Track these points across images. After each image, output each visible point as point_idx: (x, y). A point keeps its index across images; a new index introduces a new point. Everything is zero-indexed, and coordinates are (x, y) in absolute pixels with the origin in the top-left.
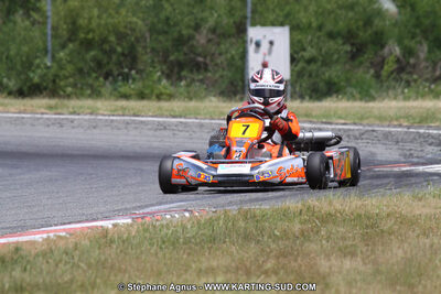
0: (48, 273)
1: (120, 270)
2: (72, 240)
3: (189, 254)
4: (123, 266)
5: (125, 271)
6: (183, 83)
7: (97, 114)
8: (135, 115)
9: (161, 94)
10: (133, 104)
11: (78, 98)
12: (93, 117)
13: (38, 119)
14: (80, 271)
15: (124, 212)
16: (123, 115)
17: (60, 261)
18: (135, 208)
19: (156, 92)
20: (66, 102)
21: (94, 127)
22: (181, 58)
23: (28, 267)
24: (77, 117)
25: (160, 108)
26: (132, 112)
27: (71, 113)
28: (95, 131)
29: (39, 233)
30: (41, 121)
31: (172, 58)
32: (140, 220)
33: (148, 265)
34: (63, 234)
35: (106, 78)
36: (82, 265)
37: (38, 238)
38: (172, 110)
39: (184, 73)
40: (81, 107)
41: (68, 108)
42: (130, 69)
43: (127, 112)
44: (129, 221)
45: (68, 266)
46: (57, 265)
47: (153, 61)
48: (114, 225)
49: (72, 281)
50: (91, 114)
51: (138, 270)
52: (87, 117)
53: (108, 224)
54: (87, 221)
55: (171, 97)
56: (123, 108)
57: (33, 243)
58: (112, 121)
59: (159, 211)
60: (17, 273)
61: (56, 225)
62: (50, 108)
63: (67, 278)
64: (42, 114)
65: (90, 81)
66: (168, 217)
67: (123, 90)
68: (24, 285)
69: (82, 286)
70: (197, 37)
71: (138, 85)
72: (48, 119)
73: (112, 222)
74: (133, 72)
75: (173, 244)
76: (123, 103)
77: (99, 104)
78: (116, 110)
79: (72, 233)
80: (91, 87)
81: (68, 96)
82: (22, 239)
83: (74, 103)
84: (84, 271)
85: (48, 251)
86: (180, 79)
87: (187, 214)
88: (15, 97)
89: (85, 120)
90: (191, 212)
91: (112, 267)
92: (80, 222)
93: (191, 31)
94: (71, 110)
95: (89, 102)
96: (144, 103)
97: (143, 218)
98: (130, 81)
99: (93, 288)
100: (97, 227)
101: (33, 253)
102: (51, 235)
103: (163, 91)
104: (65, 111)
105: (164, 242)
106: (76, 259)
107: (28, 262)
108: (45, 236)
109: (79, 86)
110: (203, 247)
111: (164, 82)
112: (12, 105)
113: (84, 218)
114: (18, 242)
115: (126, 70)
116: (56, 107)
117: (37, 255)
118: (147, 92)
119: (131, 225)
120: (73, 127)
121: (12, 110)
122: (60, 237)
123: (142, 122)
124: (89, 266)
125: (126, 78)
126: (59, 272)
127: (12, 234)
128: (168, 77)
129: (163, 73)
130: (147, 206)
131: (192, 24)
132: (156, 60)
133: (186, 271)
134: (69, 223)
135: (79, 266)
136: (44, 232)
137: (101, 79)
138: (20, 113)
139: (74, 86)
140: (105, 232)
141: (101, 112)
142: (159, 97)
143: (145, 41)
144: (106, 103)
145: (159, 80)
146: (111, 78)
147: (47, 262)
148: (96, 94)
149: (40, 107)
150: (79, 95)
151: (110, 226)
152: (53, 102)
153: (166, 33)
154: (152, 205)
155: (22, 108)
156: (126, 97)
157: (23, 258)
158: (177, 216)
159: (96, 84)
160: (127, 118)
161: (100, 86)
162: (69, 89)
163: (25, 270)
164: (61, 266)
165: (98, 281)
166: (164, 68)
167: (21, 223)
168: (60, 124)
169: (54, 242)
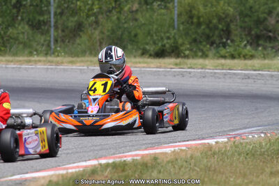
0: (175, 173)
1: (220, 172)
2: (190, 152)
3: (264, 162)
4: (222, 170)
5: (223, 174)
6: (260, 48)
7: (206, 69)
8: (230, 69)
9: (246, 55)
10: (229, 62)
11: (193, 58)
12: (203, 70)
13: (168, 71)
14: (195, 173)
15: (222, 134)
16: (223, 69)
17: (182, 166)
18: (229, 131)
19: (243, 53)
20: (186, 61)
21: (204, 77)
22: (258, 32)
23: (162, 170)
24: (192, 70)
25: (246, 65)
26: (228, 67)
27: (189, 68)
28: (203, 80)
29: (169, 147)
30: (170, 73)
31: (253, 32)
33: (238, 170)
34: (184, 148)
36: (196, 168)
37: (168, 150)
38: (254, 66)
39: (261, 42)
40: (196, 64)
41: (187, 64)
42: (227, 40)
43: (225, 67)
44: (226, 140)
45: (187, 170)
46: (180, 169)
47: (241, 35)
48: (216, 142)
50: (202, 68)
51: (231, 173)
52: (200, 70)
53: (212, 142)
54: (199, 139)
55: (252, 57)
56: (223, 65)
57: (166, 153)
58: (215, 73)
59: (245, 133)
60: (155, 174)
61: (179, 142)
62: (176, 64)
64: (171, 68)
65: (202, 47)
66: (250, 137)
67: (223, 52)
70: (269, 19)
71: (230, 50)
72: (175, 72)
73: (215, 140)
74: (229, 41)
75: (253, 155)
76: (223, 61)
77: (207, 62)
78: (217, 66)
79: (189, 147)
80: (202, 51)
81: (186, 57)
82: (158, 151)
83: (190, 61)
85: (174, 160)
86: (258, 45)
87: (263, 135)
88: (154, 58)
89: (198, 73)
90: (265, 134)
91: (215, 170)
92: (194, 140)
93: (265, 15)
94: (189, 66)
95: (201, 61)
96: (236, 61)
97: (234, 138)
98: (227, 47)
99: (202, 184)
100: (205, 144)
101: (165, 160)
102: (176, 148)
104: (185, 66)
105: (247, 154)
106: (192, 164)
107: (162, 166)
108: (172, 149)
109: (194, 49)
110: (273, 158)
111: (249, 47)
112: (152, 63)
113: (197, 137)
114: (155, 153)
115: (224, 40)
116: (180, 64)
117: (168, 162)
118: (236, 53)
119: (227, 142)
120: (191, 77)
121: (152, 65)
122: (181, 150)
123: (234, 74)
124: (201, 169)
125: (224, 45)
126: (181, 173)
127: (152, 148)
128: (251, 44)
129: (248, 42)
130: (237, 130)
131: (266, 11)
132: (243, 34)
133: (262, 173)
134: (188, 141)
135: (194, 170)
136: (172, 147)
137: (208, 46)
138: (157, 67)
139: (191, 50)
140: (210, 147)
141: (208, 67)
142: (245, 57)
143: (236, 22)
144: (212, 61)
145: (245, 46)
146: (215, 45)
147: (174, 167)
148: (205, 56)
149: (170, 64)
150: (195, 56)
151: (214, 143)
152: (178, 61)
153: (250, 16)
154: (241, 129)
155: (159, 64)
156: (224, 57)
157: (159, 164)
158: (256, 136)
159: (205, 49)
160: (224, 71)
161: (207, 50)
162: (187, 52)
163: (160, 172)
164: (183, 169)
165: (206, 179)
166: (249, 39)
167: (157, 141)
168: (182, 75)
169: (178, 153)
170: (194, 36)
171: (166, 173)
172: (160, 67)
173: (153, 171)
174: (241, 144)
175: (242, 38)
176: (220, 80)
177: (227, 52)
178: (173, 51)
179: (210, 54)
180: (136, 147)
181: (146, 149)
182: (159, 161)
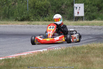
0: (28, 62)
1: (44, 61)
2: (33, 54)
3: (60, 57)
10: (47, 22)
15: (45, 48)
16: (45, 25)
18: (48, 47)
23: (23, 61)
24: (34, 26)
28: (38, 29)
30: (26, 27)
31: (56, 11)
34: (31, 53)
35: (41, 16)
37: (25, 54)
40: (35, 23)
44: (47, 50)
45: (32, 61)
48: (43, 51)
49: (33, 64)
50: (38, 25)
51: (48, 61)
52: (37, 26)
53: (41, 51)
54: (37, 50)
57: (24, 55)
58: (43, 26)
59: (54, 47)
60: (20, 63)
61: (29, 51)
62: (28, 23)
63: (32, 63)
64: (27, 25)
65: (37, 17)
66: (56, 49)
67: (45, 19)
70: (62, 6)
73: (43, 50)
74: (47, 15)
75: (57, 55)
76: (45, 22)
77: (39, 22)
78: (43, 24)
79: (33, 53)
80: (38, 18)
81: (32, 21)
83: (33, 22)
85: (27, 57)
88: (20, 21)
89: (36, 26)
90: (61, 47)
91: (42, 61)
92: (35, 50)
95: (37, 22)
96: (50, 22)
97: (50, 49)
98: (47, 17)
102: (28, 53)
104: (32, 24)
105: (55, 55)
106: (34, 59)
107: (23, 60)
108: (27, 54)
109: (35, 18)
110: (64, 56)
113: (36, 49)
114: (21, 55)
117: (25, 58)
118: (50, 19)
119: (47, 51)
120: (34, 28)
121: (19, 24)
124: (37, 61)
127: (19, 53)
131: (61, 3)
132: (53, 12)
133: (60, 61)
134: (33, 51)
135: (35, 61)
137: (40, 17)
139: (34, 18)
140: (41, 52)
141: (40, 24)
144: (41, 22)
146: (42, 16)
147: (27, 60)
148: (39, 20)
149: (26, 23)
150: (35, 21)
151: (42, 51)
152: (29, 22)
153: (55, 5)
155: (22, 24)
158: (58, 48)
159: (39, 18)
161: (40, 18)
162: (32, 19)
163: (22, 62)
164: (31, 61)
165: (39, 64)
167: (22, 51)
168: (31, 27)
169: (29, 55)
170: (35, 13)
174: (52, 51)
175: (52, 14)
176: (44, 29)
177: (47, 19)
178: (27, 19)
179: (41, 20)
180: (13, 53)
181: (17, 54)
182: (22, 58)
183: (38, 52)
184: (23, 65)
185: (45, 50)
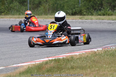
0: (80, 64)
2: (86, 55)
5: (100, 63)
7: (93, 20)
8: (102, 20)
9: (109, 14)
10: (102, 17)
11: (87, 15)
13: (77, 21)
14: (89, 63)
15: (100, 47)
16: (99, 20)
17: (83, 60)
18: (103, 45)
19: (108, 13)
20: (84, 17)
22: (114, 4)
23: (75, 62)
24: (87, 21)
25: (109, 18)
26: (102, 19)
28: (92, 24)
29: (78, 52)
30: (78, 22)
31: (112, 4)
32: (104, 49)
34: (84, 53)
35: (95, 10)
37: (77, 54)
38: (112, 18)
39: (115, 8)
40: (88, 18)
42: (101, 8)
44: (101, 49)
45: (85, 62)
46: (82, 62)
47: (107, 6)
48: (97, 50)
49: (86, 66)
50: (91, 20)
51: (104, 63)
52: (90, 21)
53: (96, 50)
54: (90, 49)
55: (112, 15)
56: (99, 18)
57: (76, 55)
58: (96, 22)
59: (109, 46)
60: (72, 64)
61: (82, 50)
62: (80, 18)
64: (78, 20)
65: (91, 11)
66: (112, 48)
67: (100, 13)
68: (74, 67)
69: (89, 67)
71: (102, 12)
73: (97, 49)
74: (102, 8)
75: (113, 56)
76: (100, 17)
77: (93, 17)
78: (97, 19)
79: (86, 53)
80: (91, 12)
81: (84, 15)
82: (73, 54)
83: (86, 17)
84: (90, 63)
85: (80, 58)
86: (114, 10)
88: (71, 16)
89: (89, 21)
91: (97, 62)
92: (88, 49)
94: (86, 19)
95: (90, 17)
96: (105, 17)
97: (105, 48)
98: (101, 11)
99: (92, 68)
100: (93, 51)
101: (76, 58)
102: (81, 53)
103: (110, 13)
104: (84, 19)
105: (110, 55)
106: (88, 60)
107: (75, 60)
108: (79, 53)
109: (88, 12)
111: (110, 11)
113: (89, 48)
117: (77, 59)
118: (105, 13)
119: (102, 50)
120: (86, 23)
121: (70, 19)
122: (83, 53)
123: (104, 22)
125: (100, 10)
127: (71, 53)
128: (111, 9)
129: (110, 8)
130: (106, 45)
132: (108, 5)
134: (85, 50)
135: (88, 62)
136: (79, 52)
137: (93, 10)
138: (72, 20)
139: (86, 12)
141: (93, 19)
142: (109, 15)
144: (95, 17)
145: (109, 10)
146: (96, 10)
147: (80, 61)
148: (92, 14)
149: (77, 18)
150: (88, 15)
151: (96, 51)
152: (81, 17)
154: (107, 45)
155: (73, 18)
156: (100, 15)
157: (74, 59)
158: (114, 48)
159: (92, 12)
160: (100, 21)
161: (93, 12)
162: (85, 13)
163: (74, 63)
164: (84, 62)
165: (93, 66)
166: (110, 7)
167: (73, 50)
168: (83, 22)
169: (81, 55)
170: (88, 7)
171: (77, 63)
172: (73, 19)
173: (71, 63)
174: (108, 51)
175: (108, 7)
176: (98, 24)
177: (101, 13)
178: (79, 13)
179: (94, 14)
180: (64, 53)
181: (68, 53)
182: (74, 58)
183: (91, 51)
184: (75, 67)
185: (99, 49)
